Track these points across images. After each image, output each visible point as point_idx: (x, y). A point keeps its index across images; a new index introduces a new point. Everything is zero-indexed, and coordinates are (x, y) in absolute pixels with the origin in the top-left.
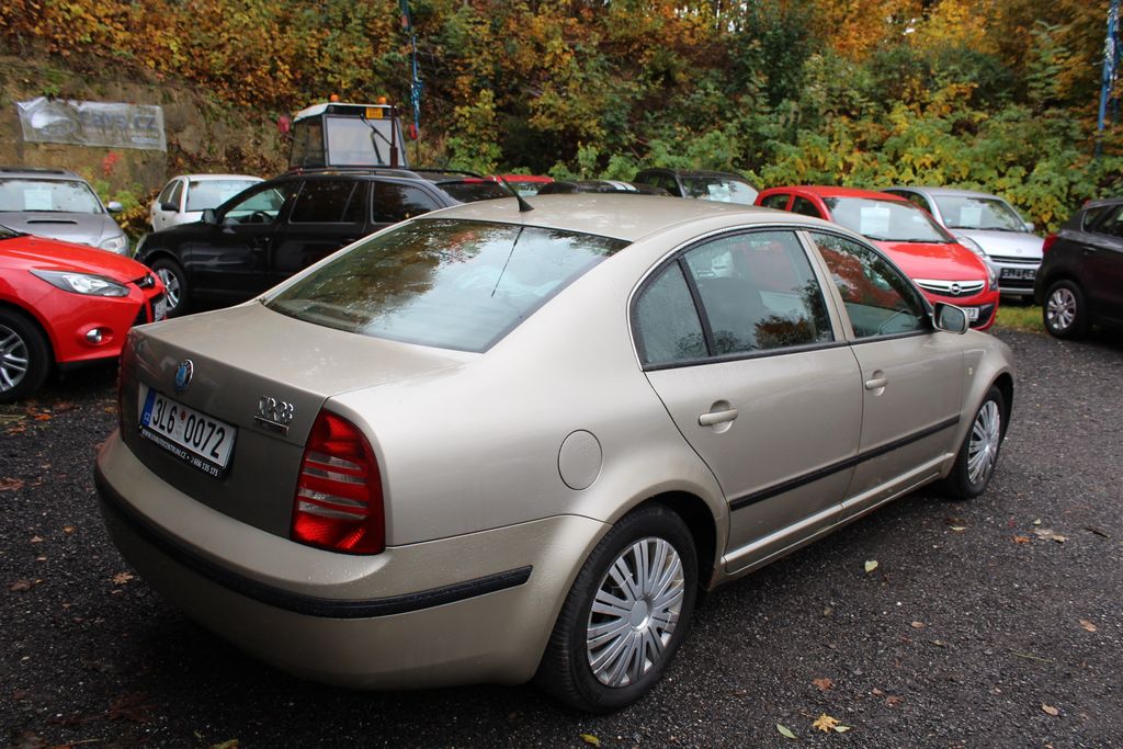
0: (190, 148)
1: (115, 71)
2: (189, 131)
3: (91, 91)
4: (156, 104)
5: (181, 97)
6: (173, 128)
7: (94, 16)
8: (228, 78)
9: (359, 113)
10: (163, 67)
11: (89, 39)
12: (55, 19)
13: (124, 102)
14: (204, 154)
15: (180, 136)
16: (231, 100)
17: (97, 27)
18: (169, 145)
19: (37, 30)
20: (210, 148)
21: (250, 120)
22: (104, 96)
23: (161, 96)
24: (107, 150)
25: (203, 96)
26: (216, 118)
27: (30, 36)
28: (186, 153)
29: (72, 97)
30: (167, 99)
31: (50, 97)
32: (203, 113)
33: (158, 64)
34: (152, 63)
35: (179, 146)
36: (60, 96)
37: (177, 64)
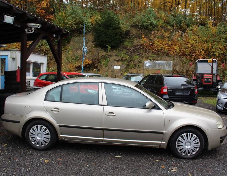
0: (178, 69)
1: (164, 54)
2: (178, 66)
3: (159, 59)
4: (171, 61)
5: (177, 59)
6: (174, 65)
7: (162, 44)
8: (189, 55)
9: (207, 61)
10: (175, 53)
11: (160, 49)
12: (154, 46)
13: (165, 60)
14: (181, 71)
15: (176, 67)
16: (189, 59)
17: (162, 46)
18: (173, 69)
19: (151, 48)
20: (182, 69)
21: (193, 63)
22: (161, 60)
23: (173, 59)
24: (160, 70)
25: (183, 59)
26: (185, 63)
27: (149, 49)
28: (177, 71)
29: (155, 60)
30: (174, 59)
31: (150, 60)
32: (182, 62)
33: (174, 52)
34: (173, 52)
35: (175, 69)
36: (152, 60)
37: (178, 52)
